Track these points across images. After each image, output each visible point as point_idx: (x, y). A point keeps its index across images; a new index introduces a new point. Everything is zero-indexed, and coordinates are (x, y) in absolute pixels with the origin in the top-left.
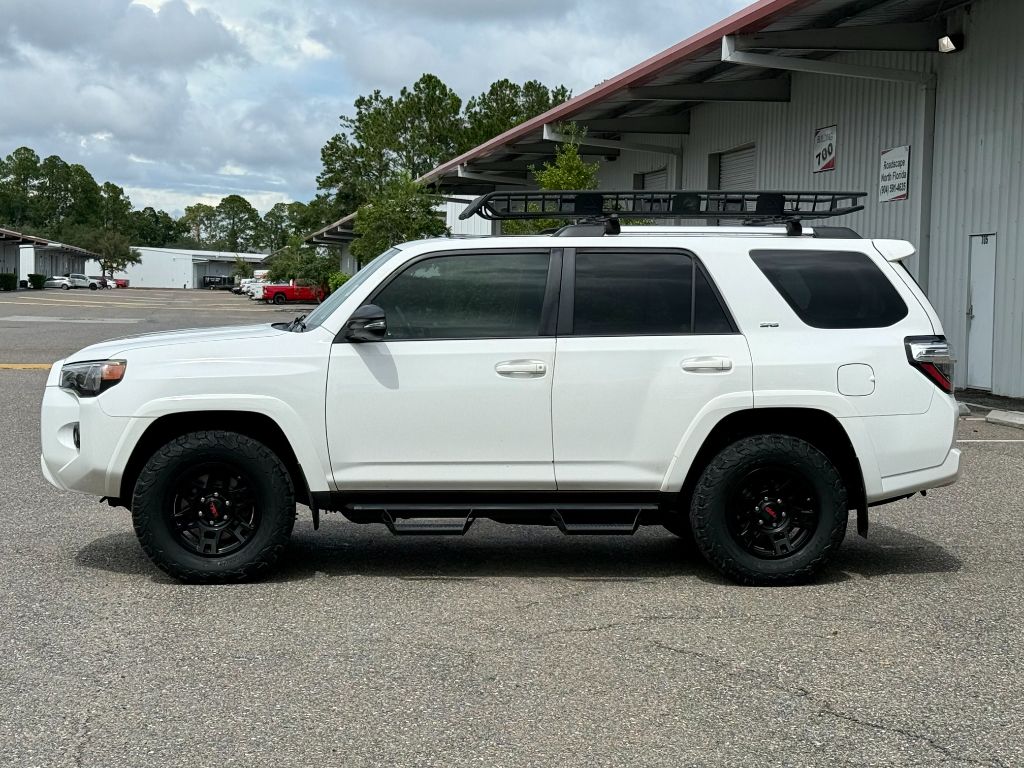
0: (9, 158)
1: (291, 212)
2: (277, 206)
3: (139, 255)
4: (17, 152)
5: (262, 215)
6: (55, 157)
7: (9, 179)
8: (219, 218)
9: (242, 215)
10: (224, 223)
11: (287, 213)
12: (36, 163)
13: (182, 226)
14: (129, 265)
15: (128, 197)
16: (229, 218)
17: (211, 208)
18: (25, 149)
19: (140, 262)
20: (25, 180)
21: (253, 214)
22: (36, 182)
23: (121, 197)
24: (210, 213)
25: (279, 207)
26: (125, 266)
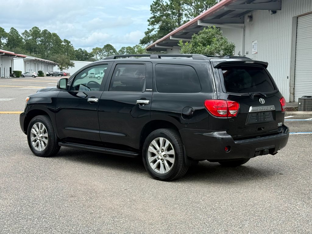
0: (30, 31)
1: (127, 50)
2: (122, 48)
3: (74, 64)
4: (33, 28)
5: (118, 51)
6: (46, 30)
7: (30, 38)
8: (103, 52)
9: (111, 51)
10: (105, 54)
11: (126, 50)
12: (39, 32)
13: (91, 55)
14: (70, 67)
15: (72, 44)
16: (107, 52)
17: (100, 49)
18: (36, 27)
19: (74, 66)
20: (36, 38)
21: (115, 51)
22: (39, 39)
23: (70, 44)
24: (101, 50)
25: (123, 48)
26: (68, 68)
